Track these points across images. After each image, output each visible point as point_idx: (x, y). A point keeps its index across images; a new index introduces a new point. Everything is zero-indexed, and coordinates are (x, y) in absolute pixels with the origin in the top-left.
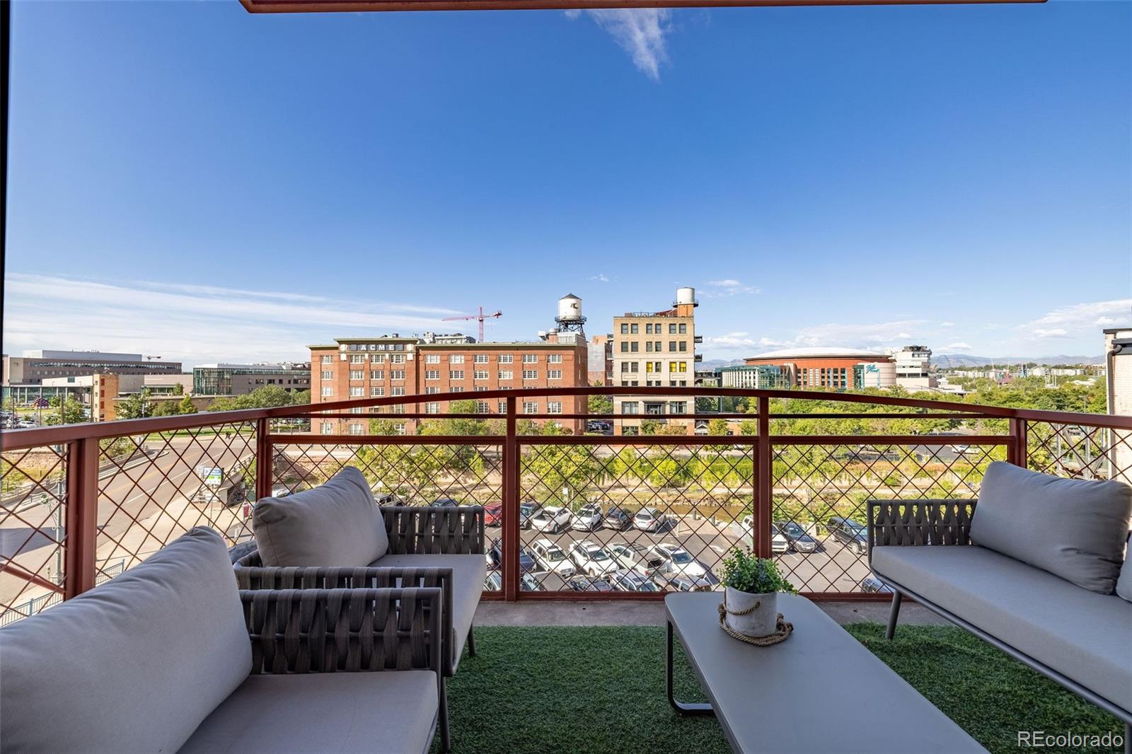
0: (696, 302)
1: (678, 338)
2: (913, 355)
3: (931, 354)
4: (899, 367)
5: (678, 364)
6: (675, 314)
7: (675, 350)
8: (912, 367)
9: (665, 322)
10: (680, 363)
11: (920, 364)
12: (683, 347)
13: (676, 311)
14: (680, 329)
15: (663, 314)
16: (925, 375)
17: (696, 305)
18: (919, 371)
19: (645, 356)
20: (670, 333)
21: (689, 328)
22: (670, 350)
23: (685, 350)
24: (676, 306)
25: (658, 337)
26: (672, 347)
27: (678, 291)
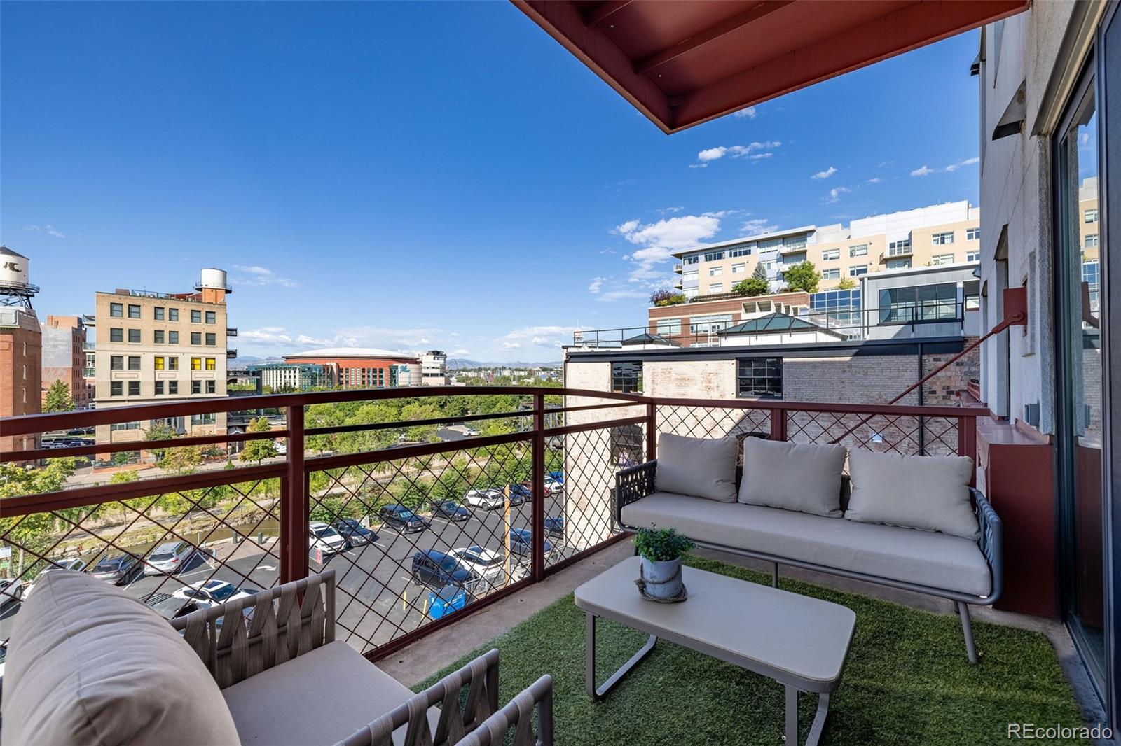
0: (228, 288)
1: (203, 328)
2: (434, 358)
3: (446, 358)
4: (425, 368)
5: (203, 360)
6: (198, 299)
7: (200, 344)
9: (185, 309)
10: (206, 358)
11: (438, 365)
12: (211, 340)
13: (199, 296)
14: (206, 317)
15: (179, 297)
16: (442, 375)
17: (228, 292)
18: (438, 371)
19: (152, 349)
20: (192, 321)
21: (219, 318)
22: (192, 343)
23: (214, 344)
24: (200, 289)
25: (172, 325)
26: (195, 338)
27: (203, 271)
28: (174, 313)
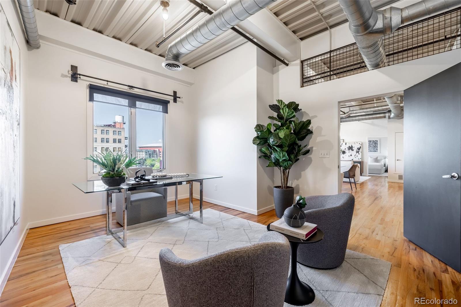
0: (124, 122)
1: (117, 137)
5: (117, 149)
7: (116, 143)
9: (111, 130)
10: (118, 148)
12: (120, 141)
13: (115, 125)
14: (118, 133)
15: (109, 126)
17: (124, 123)
19: (100, 144)
20: (113, 135)
21: (122, 133)
22: (114, 142)
23: (121, 143)
24: (115, 123)
25: (107, 136)
26: (114, 141)
27: (116, 116)
28: (107, 132)
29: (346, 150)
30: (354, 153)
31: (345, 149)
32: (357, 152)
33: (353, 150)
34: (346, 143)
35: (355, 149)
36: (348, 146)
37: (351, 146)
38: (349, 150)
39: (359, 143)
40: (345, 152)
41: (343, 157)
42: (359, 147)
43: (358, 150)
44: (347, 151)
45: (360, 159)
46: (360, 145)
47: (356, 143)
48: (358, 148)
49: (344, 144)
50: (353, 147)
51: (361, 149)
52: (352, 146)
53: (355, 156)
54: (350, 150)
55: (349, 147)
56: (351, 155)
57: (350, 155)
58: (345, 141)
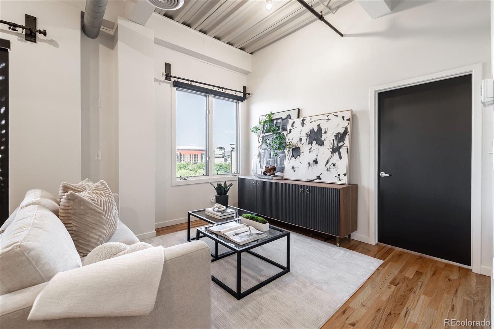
2: (220, 150)
3: (225, 150)
4: (216, 154)
8: (219, 154)
11: (222, 153)
16: (223, 157)
18: (221, 156)
29: (302, 142)
30: (324, 153)
31: (301, 140)
32: (336, 150)
33: (321, 143)
34: (303, 121)
35: (329, 138)
36: (309, 127)
37: (316, 130)
38: (310, 143)
39: (340, 115)
40: (299, 148)
41: (293, 168)
42: (342, 131)
43: (339, 142)
44: (305, 148)
45: (342, 177)
46: (345, 123)
47: (331, 117)
48: (337, 135)
49: (298, 121)
50: (323, 132)
51: (347, 138)
52: (320, 129)
53: (329, 164)
54: (315, 142)
55: (312, 131)
56: (316, 162)
57: (312, 162)
58: (304, 114)
